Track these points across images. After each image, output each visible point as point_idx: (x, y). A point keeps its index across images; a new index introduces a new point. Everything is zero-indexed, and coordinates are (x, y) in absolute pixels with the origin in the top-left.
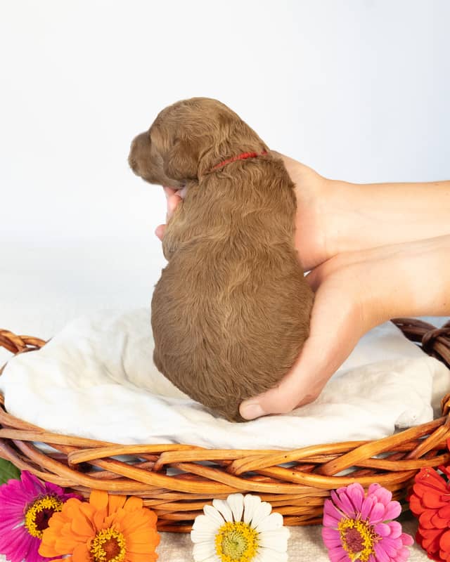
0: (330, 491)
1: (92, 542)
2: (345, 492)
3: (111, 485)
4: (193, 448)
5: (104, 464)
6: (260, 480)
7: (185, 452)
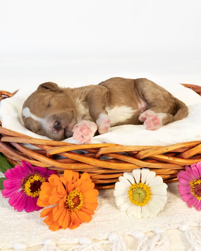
0: (184, 166)
1: (67, 198)
2: (196, 166)
3: (72, 166)
4: (117, 145)
5: (67, 155)
6: (150, 161)
7: (113, 148)
